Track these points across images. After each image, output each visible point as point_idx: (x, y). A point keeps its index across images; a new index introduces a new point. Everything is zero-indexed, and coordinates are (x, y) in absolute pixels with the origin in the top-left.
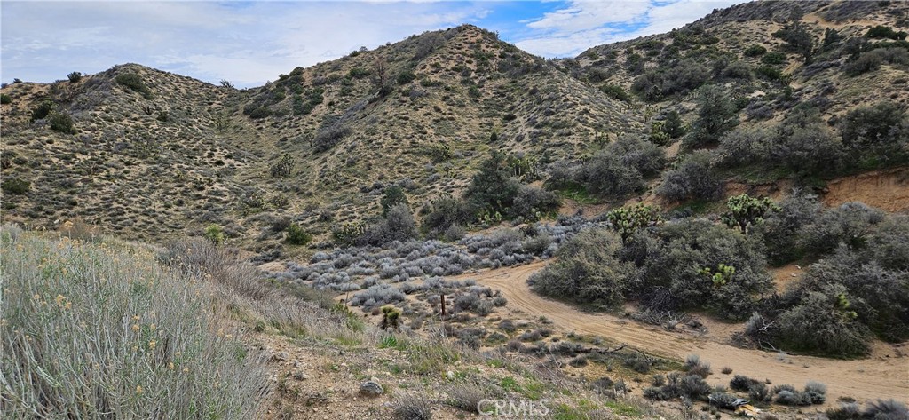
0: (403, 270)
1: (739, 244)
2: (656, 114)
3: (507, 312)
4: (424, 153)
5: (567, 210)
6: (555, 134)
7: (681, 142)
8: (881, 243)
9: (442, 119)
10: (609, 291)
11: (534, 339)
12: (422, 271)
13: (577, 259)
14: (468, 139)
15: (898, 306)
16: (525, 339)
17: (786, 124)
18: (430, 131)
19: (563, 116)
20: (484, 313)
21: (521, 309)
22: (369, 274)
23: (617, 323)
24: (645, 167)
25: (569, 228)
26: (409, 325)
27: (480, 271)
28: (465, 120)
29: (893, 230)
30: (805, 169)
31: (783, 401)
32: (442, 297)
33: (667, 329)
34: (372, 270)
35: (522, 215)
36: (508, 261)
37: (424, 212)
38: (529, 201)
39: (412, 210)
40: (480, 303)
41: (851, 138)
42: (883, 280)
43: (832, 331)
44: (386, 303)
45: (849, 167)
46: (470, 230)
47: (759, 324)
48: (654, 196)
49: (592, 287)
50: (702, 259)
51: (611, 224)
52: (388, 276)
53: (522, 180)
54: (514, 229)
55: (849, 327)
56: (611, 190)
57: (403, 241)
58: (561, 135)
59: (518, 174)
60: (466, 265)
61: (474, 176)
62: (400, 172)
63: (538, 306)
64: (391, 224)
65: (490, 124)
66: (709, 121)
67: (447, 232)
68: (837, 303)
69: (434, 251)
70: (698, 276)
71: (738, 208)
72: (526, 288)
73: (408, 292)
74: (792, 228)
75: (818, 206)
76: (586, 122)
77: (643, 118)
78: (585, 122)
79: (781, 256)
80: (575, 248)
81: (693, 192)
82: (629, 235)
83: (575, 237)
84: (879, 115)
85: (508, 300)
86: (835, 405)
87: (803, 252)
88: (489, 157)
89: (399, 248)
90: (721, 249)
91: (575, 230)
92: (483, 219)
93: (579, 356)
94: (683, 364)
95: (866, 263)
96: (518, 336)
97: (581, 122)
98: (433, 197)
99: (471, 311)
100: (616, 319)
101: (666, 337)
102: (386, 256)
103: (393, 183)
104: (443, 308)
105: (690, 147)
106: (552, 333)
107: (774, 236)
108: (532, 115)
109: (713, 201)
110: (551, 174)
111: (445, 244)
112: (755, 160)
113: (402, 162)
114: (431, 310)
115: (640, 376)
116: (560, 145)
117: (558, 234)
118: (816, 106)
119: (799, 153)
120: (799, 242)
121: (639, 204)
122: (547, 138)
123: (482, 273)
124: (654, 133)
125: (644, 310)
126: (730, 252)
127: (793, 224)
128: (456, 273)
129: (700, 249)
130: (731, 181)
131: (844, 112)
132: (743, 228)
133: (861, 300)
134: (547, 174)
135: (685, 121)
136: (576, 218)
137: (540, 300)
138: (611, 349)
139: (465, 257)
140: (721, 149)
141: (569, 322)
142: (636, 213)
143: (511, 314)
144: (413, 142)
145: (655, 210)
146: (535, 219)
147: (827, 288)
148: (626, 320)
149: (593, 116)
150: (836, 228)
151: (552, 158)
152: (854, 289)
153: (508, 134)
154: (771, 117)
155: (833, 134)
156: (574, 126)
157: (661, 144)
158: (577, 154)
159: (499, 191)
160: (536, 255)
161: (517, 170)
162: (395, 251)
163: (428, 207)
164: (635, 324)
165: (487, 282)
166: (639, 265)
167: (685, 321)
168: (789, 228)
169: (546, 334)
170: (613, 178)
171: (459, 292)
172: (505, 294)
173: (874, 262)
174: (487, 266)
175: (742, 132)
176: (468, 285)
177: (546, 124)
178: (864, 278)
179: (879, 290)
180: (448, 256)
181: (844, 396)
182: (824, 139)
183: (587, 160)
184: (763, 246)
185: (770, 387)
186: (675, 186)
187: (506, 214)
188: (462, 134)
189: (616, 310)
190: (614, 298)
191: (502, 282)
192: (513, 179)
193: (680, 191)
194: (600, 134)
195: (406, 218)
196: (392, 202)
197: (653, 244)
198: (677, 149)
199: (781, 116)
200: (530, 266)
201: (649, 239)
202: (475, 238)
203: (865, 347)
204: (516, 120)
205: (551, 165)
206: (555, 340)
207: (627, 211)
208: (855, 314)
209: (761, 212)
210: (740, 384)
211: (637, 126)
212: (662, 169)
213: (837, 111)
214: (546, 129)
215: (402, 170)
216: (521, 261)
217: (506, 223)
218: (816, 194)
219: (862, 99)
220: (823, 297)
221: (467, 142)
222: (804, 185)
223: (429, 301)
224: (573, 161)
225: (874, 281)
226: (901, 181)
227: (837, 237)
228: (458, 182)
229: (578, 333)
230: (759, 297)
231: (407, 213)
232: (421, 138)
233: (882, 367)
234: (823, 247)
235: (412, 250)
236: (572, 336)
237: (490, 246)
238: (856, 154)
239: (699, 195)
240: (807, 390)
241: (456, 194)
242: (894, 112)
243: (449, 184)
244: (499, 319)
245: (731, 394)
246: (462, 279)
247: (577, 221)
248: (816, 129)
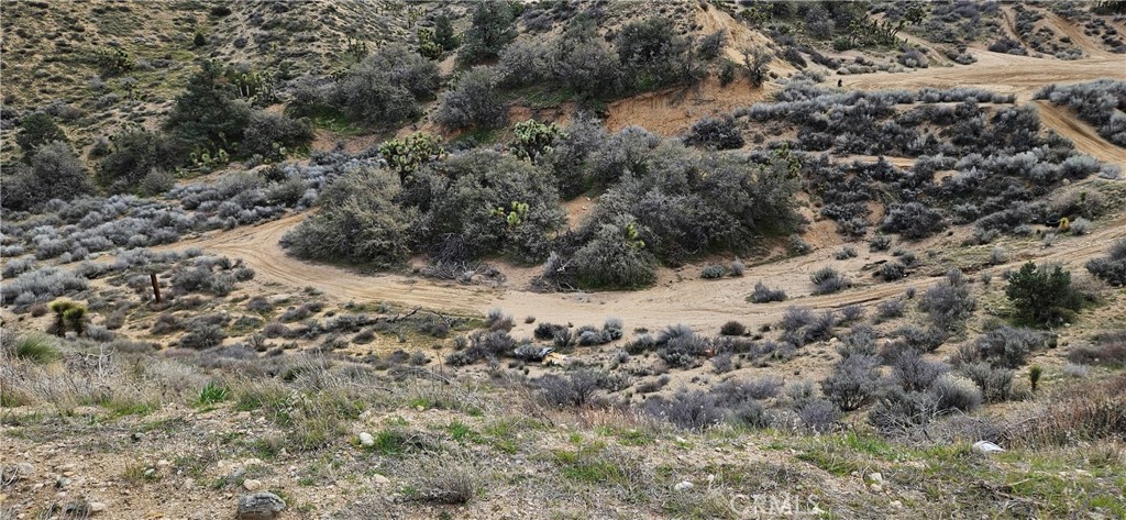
0: (77, 244)
1: (531, 178)
2: (421, 18)
3: (257, 286)
4: (83, 61)
5: (323, 143)
6: (292, 39)
7: (455, 56)
8: (660, 168)
9: (108, 9)
10: (392, 245)
11: (300, 317)
12: (110, 243)
13: (347, 208)
14: (158, 42)
15: (678, 231)
16: (288, 319)
17: (566, 38)
18: (90, 27)
19: (300, 14)
20: (222, 292)
21: (276, 280)
22: (13, 254)
23: (405, 283)
24: (417, 87)
25: (329, 168)
26: (102, 323)
27: (206, 234)
28: (148, 12)
29: (668, 154)
30: (587, 91)
31: (586, 343)
32: (153, 278)
33: (462, 283)
34: (19, 247)
35: (260, 153)
36: (248, 218)
37: (97, 153)
38: (267, 133)
39: (76, 151)
40: (214, 280)
41: (627, 56)
42: (664, 207)
43: (624, 264)
44: (56, 295)
45: (627, 88)
46: (181, 177)
47: (556, 265)
48: (431, 123)
49: (370, 242)
50: (495, 197)
51: (384, 161)
52: (51, 254)
53: (253, 104)
54: (250, 172)
55: (638, 257)
56: (378, 117)
57: (68, 199)
58: (301, 40)
59: (245, 94)
60: (183, 228)
61: (178, 98)
62: (44, 92)
63: (301, 274)
64: (41, 174)
65: (192, 21)
66: (486, 30)
67: (144, 182)
68: (626, 233)
69: (126, 210)
70: (492, 218)
71: (526, 136)
72: (280, 252)
73: (92, 275)
74: (579, 157)
75: (602, 131)
76: (334, 25)
77: (406, 23)
78: (332, 24)
79: (572, 190)
80: (342, 193)
81: (476, 118)
82: (409, 173)
83: (338, 179)
84: (652, 31)
85: (256, 270)
86: (630, 337)
87: (591, 182)
88: (199, 69)
89: (61, 211)
90: (513, 184)
91: (337, 170)
92: (200, 160)
93: (363, 330)
94: (484, 320)
95: (648, 190)
96: (278, 316)
97: (326, 23)
98: (111, 130)
99: (202, 292)
100: (403, 278)
101: (462, 292)
102: (41, 224)
103: (33, 109)
104: (156, 292)
105: (467, 62)
106: (323, 306)
107: (564, 167)
108: (254, 10)
109: (497, 129)
110: (295, 95)
111: (144, 200)
112: (538, 79)
113: (46, 75)
114: (136, 298)
115: (439, 342)
116: (301, 55)
117: (315, 176)
118: (592, 18)
119: (581, 71)
120: (587, 172)
121: (416, 134)
122: (282, 44)
123: (209, 237)
124: (421, 43)
125: (435, 263)
126: (522, 187)
127: (581, 152)
128: (169, 241)
129: (491, 186)
130: (515, 105)
131: (618, 27)
132: (533, 160)
133: (648, 229)
134: (288, 94)
135: (459, 30)
136: (336, 155)
137: (301, 265)
138: (402, 316)
139: (181, 217)
140: (501, 65)
141: (344, 289)
142: (415, 145)
143: (263, 288)
144: (61, 44)
145: (435, 141)
146: (279, 158)
147: (618, 219)
148: (415, 278)
149: (342, 17)
150: (621, 155)
151: (291, 73)
152: (641, 218)
153: (221, 36)
154: (550, 29)
155: (611, 50)
156: (318, 28)
157: (433, 58)
158: (326, 68)
159: (220, 119)
160: (287, 206)
161: (244, 89)
162: (55, 216)
163: (105, 146)
164: (425, 281)
165: (220, 248)
166: (424, 209)
167: (482, 271)
168: (578, 157)
169: (316, 309)
170: (379, 100)
171: (178, 267)
172: (250, 263)
173: (656, 189)
174: (217, 226)
175: (522, 46)
176: (191, 256)
177: (278, 24)
178: (648, 205)
179: (662, 217)
180: (152, 216)
181: (638, 327)
182: (603, 57)
183: (342, 76)
184: (554, 179)
185: (572, 331)
186: (455, 110)
187: (235, 152)
188: (146, 34)
189: (402, 267)
190: (398, 253)
191: (243, 247)
192: (239, 101)
193: (461, 117)
194: (354, 42)
195: (67, 164)
196: (39, 139)
197: (438, 183)
198: (452, 64)
199: (560, 28)
200: (281, 221)
201: (433, 177)
202: (191, 188)
203: (652, 275)
204: (231, 16)
205: (292, 82)
206: (330, 314)
207: (403, 143)
208: (643, 244)
209: (549, 141)
210: (544, 333)
211: (399, 34)
212: (436, 89)
213: (613, 24)
214: (278, 32)
215: (48, 87)
216: (267, 216)
217: (237, 164)
218: (599, 118)
219: (635, 12)
220: (614, 229)
221: (156, 47)
222: (587, 108)
223: (131, 285)
224: (322, 77)
225: (657, 208)
226: (672, 103)
227: (622, 164)
228: (150, 107)
229: (358, 302)
230: (554, 235)
231: (69, 157)
232: (74, 37)
233: (667, 293)
234: (608, 176)
235: (86, 212)
236: (350, 306)
237: (217, 198)
238: (633, 74)
239: (482, 122)
240: (606, 327)
241: (151, 125)
242: (664, 29)
243: (136, 110)
244: (246, 297)
245: (537, 344)
246: (180, 249)
247: (338, 158)
248: (596, 45)
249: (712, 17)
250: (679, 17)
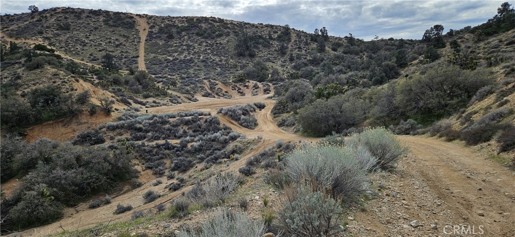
8: (60, 158)
15: (73, 187)
29: (65, 150)
30: (12, 123)
41: (35, 104)
42: (64, 176)
43: (42, 211)
45: (37, 120)
55: (50, 205)
68: (42, 194)
74: (9, 158)
75: (23, 143)
84: (48, 92)
87: (18, 170)
95: (54, 170)
118: (12, 86)
120: (15, 166)
127: (10, 155)
131: (29, 90)
133: (55, 189)
147: (36, 188)
150: (36, 154)
152: (50, 184)
155: (25, 102)
178: (54, 177)
179: (63, 182)
182: (20, 105)
203: (60, 214)
208: (53, 198)
213: (25, 89)
218: (21, 136)
219: (38, 83)
220: (35, 193)
222: (12, 132)
225: (60, 178)
226: (65, 125)
227: (37, 159)
233: (70, 220)
234: (30, 165)
238: (39, 112)
242: (56, 90)
248: (14, 99)
249: (81, 85)
250: (64, 85)
